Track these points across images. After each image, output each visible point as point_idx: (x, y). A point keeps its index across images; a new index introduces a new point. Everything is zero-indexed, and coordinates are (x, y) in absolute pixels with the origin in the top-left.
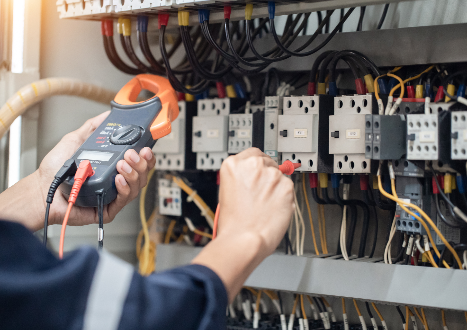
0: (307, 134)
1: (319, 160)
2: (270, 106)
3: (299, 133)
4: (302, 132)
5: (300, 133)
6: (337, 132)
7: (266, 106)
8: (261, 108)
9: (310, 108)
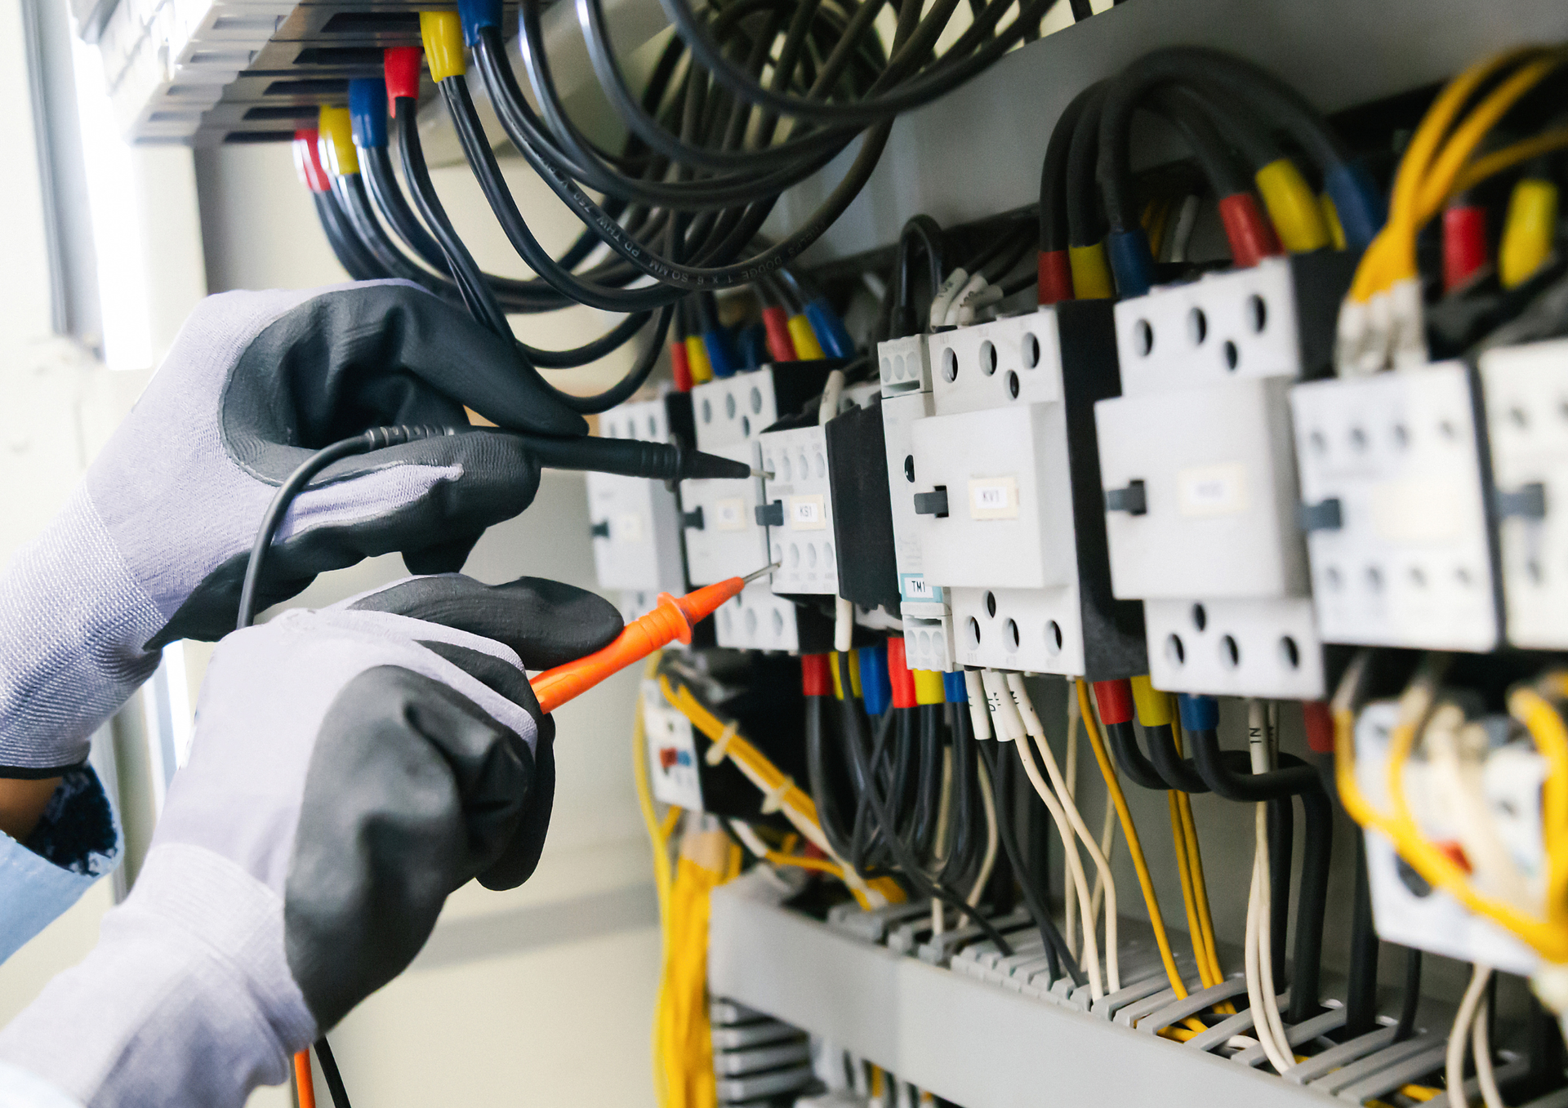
0: (1018, 502)
1: (1091, 619)
2: (895, 381)
3: (988, 496)
4: (997, 492)
5: (992, 499)
6: (1138, 485)
7: (883, 386)
8: (862, 396)
9: (1024, 377)
